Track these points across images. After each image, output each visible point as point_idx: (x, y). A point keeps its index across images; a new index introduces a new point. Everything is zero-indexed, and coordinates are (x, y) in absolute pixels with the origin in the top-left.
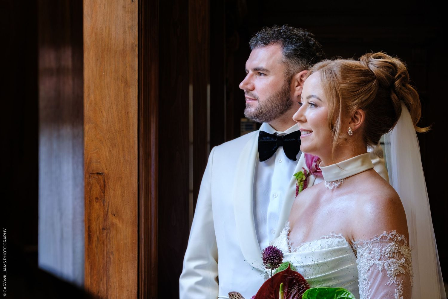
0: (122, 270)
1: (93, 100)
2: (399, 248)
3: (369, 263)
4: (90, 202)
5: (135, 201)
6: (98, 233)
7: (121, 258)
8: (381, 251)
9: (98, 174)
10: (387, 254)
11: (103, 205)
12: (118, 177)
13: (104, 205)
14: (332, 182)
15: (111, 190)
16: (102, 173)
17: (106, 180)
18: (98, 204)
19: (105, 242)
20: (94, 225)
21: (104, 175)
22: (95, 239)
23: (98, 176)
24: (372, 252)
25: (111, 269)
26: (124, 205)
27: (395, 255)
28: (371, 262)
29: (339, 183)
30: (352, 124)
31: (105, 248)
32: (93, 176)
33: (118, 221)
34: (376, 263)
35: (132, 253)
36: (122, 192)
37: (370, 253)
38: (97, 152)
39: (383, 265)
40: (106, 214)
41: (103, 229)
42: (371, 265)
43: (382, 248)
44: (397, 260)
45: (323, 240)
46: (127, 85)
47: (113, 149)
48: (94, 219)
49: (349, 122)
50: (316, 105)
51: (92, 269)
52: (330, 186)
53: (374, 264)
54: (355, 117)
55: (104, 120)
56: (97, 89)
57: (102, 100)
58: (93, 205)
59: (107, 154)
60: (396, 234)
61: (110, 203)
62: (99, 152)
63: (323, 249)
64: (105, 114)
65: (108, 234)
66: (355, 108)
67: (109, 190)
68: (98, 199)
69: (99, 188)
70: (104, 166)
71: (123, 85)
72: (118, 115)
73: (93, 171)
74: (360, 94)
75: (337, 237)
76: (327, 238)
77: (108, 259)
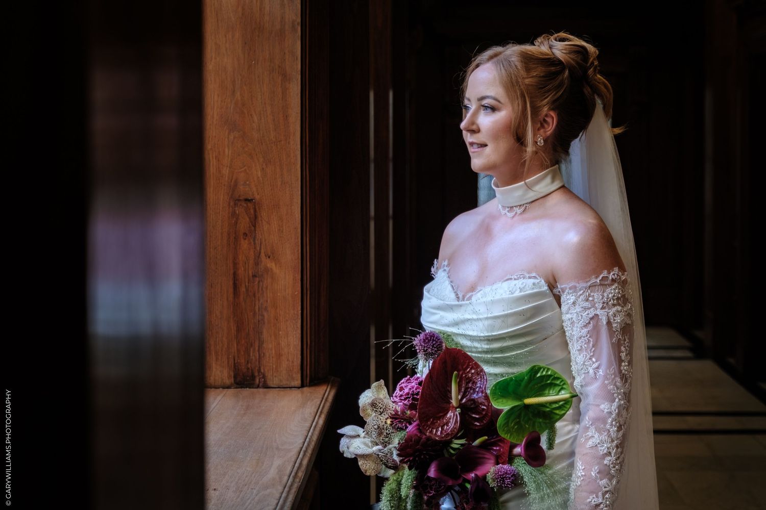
0: (280, 333)
1: (239, 98)
2: (622, 291)
3: (588, 314)
4: (236, 239)
5: (298, 239)
6: (247, 280)
7: (278, 315)
8: (603, 296)
9: (247, 200)
10: (610, 300)
11: (253, 243)
12: (274, 205)
13: (255, 244)
14: (512, 207)
15: (264, 223)
16: (252, 200)
17: (257, 209)
18: (246, 241)
19: (257, 295)
20: (241, 271)
21: (255, 203)
22: (243, 289)
23: (247, 204)
24: (591, 299)
25: (265, 331)
26: (282, 244)
27: (620, 301)
28: (592, 313)
29: (523, 208)
30: (542, 130)
31: (257, 302)
32: (239, 204)
33: (273, 265)
34: (598, 313)
35: (294, 309)
36: (279, 225)
37: (587, 300)
38: (245, 170)
39: (608, 315)
40: (258, 257)
41: (254, 276)
42: (591, 316)
43: (603, 292)
44: (622, 307)
45: (509, 281)
46: (285, 77)
47: (267, 167)
48: (241, 262)
49: (537, 128)
50: (493, 109)
51: (238, 330)
52: (508, 212)
53: (595, 314)
54: (545, 121)
55: (255, 127)
56: (245, 84)
57: (252, 98)
58: (240, 244)
59: (259, 174)
60: (618, 273)
61: (264, 240)
62: (248, 171)
63: (513, 294)
64: (255, 119)
65: (261, 283)
66: (546, 109)
67: (262, 223)
68: (247, 236)
69: (248, 219)
70: (254, 189)
71: (280, 78)
72: (274, 120)
73: (239, 196)
74: (550, 91)
75: (530, 278)
76: (515, 279)
77: (260, 317)
